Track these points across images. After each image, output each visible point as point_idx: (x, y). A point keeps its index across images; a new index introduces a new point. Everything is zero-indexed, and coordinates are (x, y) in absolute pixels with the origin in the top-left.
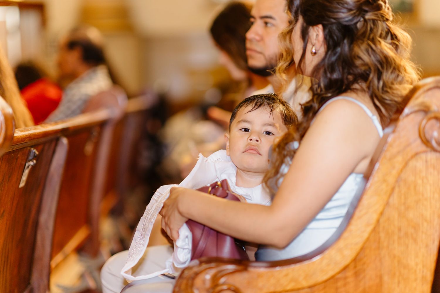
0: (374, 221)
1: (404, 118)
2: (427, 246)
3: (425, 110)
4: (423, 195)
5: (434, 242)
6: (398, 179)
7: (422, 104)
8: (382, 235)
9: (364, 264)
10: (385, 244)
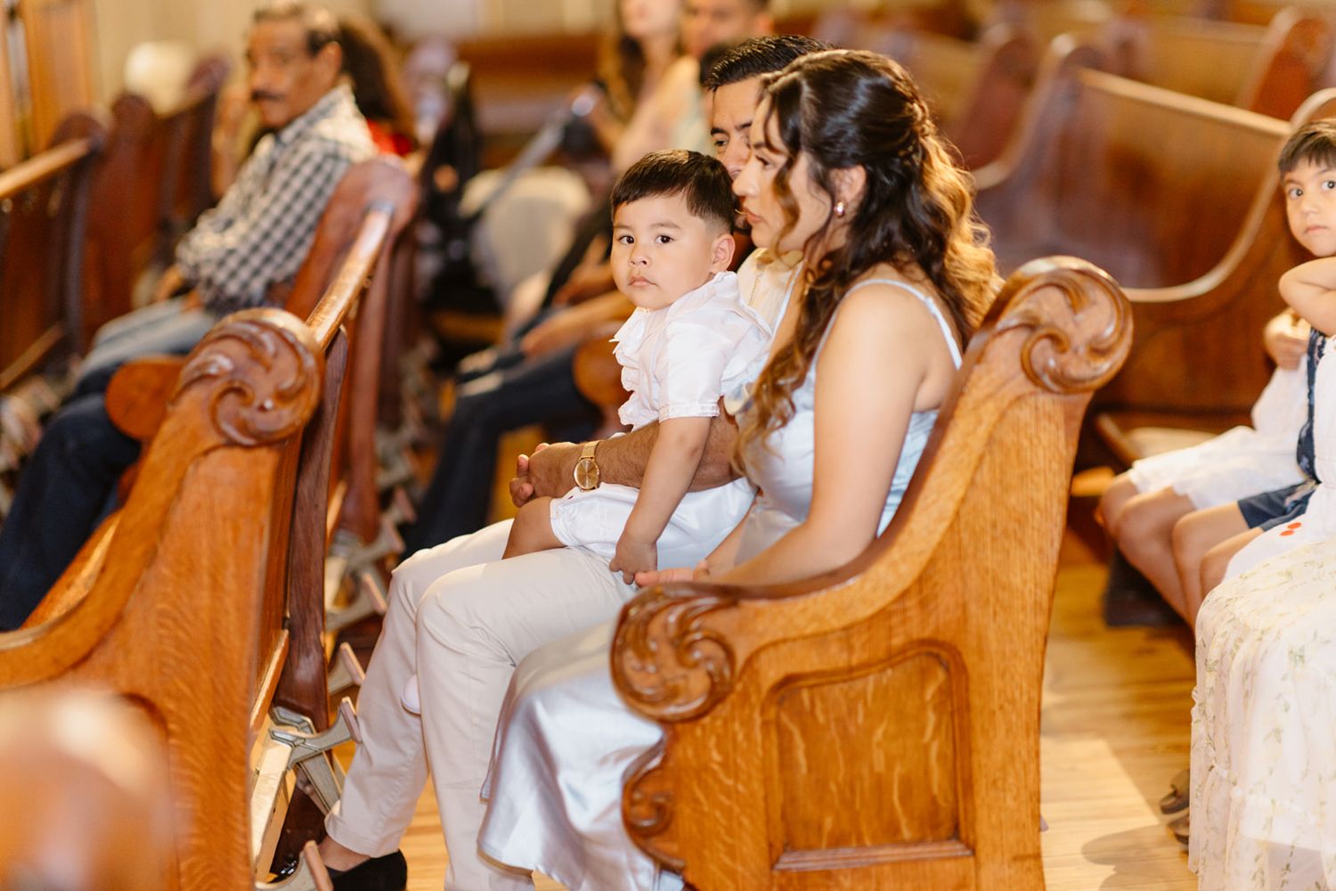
0: (950, 513)
1: (995, 337)
2: (1041, 551)
3: (1031, 325)
4: (1032, 466)
5: (1052, 544)
6: (991, 440)
7: (1026, 313)
8: (965, 536)
9: (935, 585)
10: (970, 551)
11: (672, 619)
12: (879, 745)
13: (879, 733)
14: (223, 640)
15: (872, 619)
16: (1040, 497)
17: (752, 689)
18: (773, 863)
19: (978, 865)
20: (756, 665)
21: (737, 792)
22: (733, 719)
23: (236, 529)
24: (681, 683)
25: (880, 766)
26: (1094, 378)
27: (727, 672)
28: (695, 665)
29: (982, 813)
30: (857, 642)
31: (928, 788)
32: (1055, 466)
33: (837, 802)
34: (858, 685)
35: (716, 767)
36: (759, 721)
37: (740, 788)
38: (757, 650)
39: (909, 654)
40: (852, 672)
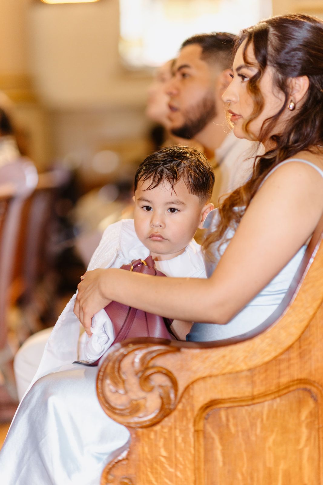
9: (310, 343)
11: (137, 360)
12: (270, 448)
13: (270, 441)
15: (267, 363)
17: (188, 408)
20: (191, 393)
21: (176, 476)
22: (175, 428)
24: (142, 402)
25: (270, 463)
27: (172, 396)
28: (151, 390)
30: (258, 379)
31: (301, 478)
34: (257, 408)
35: (163, 459)
36: (192, 429)
37: (179, 474)
38: (193, 383)
39: (291, 388)
40: (253, 399)
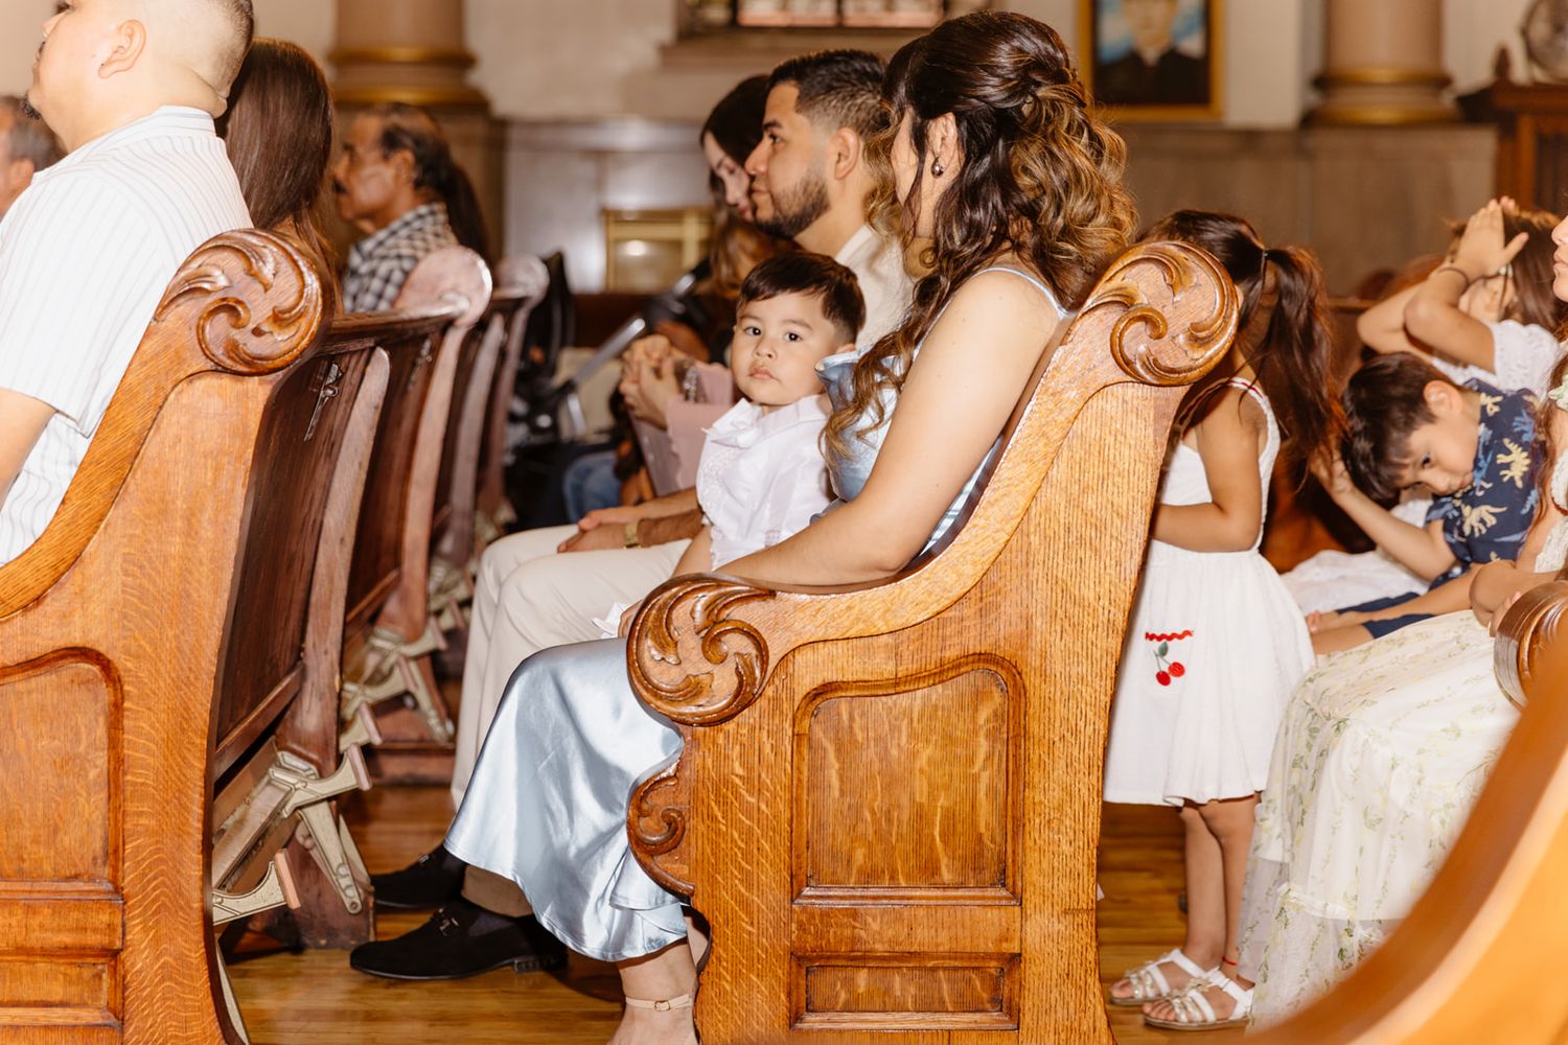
0: (1020, 511)
1: (1083, 315)
2: (1118, 564)
3: (1125, 301)
4: (1115, 466)
7: (1120, 290)
8: (1035, 540)
9: (999, 593)
10: (1039, 557)
11: (699, 608)
12: (922, 771)
13: (924, 758)
14: (195, 595)
15: (922, 623)
16: (1122, 502)
17: (784, 695)
18: (795, 895)
19: (1024, 916)
20: (791, 668)
21: (760, 811)
22: (761, 728)
23: (218, 469)
24: (705, 679)
25: (922, 796)
26: (1190, 369)
27: (758, 673)
28: (722, 659)
29: (1032, 857)
30: (907, 650)
31: (974, 824)
32: (1140, 467)
33: (870, 831)
34: (903, 700)
35: (737, 781)
36: (790, 733)
37: (763, 807)
38: (794, 650)
39: (962, 670)
40: (898, 685)
